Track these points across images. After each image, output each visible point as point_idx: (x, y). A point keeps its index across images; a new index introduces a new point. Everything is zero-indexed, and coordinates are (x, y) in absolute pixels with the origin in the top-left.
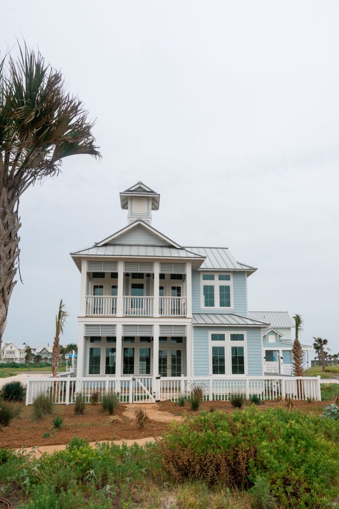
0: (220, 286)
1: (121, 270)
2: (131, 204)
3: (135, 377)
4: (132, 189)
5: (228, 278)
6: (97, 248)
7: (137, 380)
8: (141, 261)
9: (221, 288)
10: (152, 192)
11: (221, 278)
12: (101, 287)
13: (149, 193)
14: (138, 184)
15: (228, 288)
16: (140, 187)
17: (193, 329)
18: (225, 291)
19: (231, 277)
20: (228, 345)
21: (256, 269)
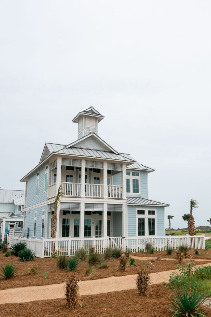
0: (133, 179)
1: (83, 166)
2: (85, 121)
3: (110, 238)
4: (87, 111)
5: (137, 175)
6: (66, 149)
7: (111, 239)
8: (96, 160)
9: (134, 180)
10: (99, 114)
11: (133, 174)
12: (71, 176)
13: (98, 115)
14: (90, 108)
15: (137, 181)
16: (91, 110)
17: (127, 207)
18: (136, 182)
19: (139, 174)
20: (146, 217)
21: (154, 170)
